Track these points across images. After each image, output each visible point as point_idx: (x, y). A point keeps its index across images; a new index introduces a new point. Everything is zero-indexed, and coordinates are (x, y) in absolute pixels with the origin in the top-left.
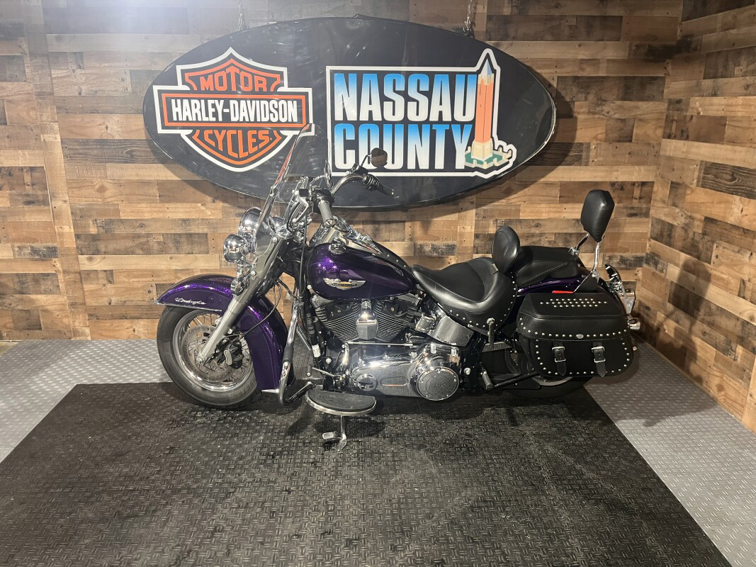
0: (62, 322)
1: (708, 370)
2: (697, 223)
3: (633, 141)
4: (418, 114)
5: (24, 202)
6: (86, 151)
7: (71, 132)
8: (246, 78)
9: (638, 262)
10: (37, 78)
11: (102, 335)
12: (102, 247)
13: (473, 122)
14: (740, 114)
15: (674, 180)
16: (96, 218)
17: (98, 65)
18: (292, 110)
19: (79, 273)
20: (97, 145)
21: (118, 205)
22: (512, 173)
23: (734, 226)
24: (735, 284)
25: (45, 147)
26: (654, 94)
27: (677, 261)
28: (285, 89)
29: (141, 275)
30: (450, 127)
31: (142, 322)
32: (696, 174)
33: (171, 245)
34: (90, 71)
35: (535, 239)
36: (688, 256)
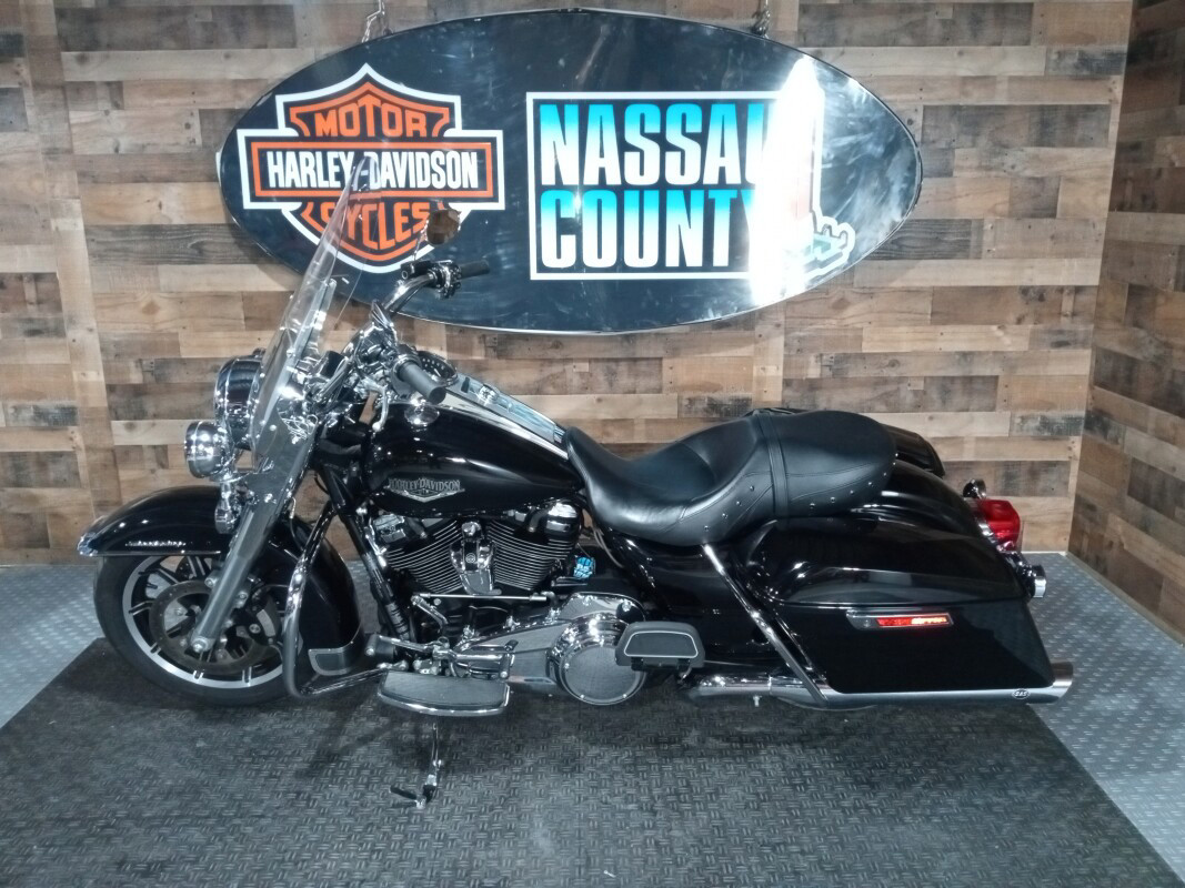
2: (1177, 354)
3: (1058, 216)
4: (683, 173)
5: (25, 332)
6: (128, 246)
7: (104, 215)
8: (392, 116)
9: (1072, 426)
10: (46, 126)
12: (150, 405)
15: (1135, 281)
16: (140, 356)
17: (147, 102)
18: (467, 169)
19: (113, 450)
20: (143, 235)
21: (177, 334)
22: (849, 274)
25: (58, 240)
26: (1092, 134)
27: (1142, 422)
28: (457, 131)
30: (739, 196)
32: (1173, 269)
34: (134, 113)
35: (889, 388)
36: (1163, 412)
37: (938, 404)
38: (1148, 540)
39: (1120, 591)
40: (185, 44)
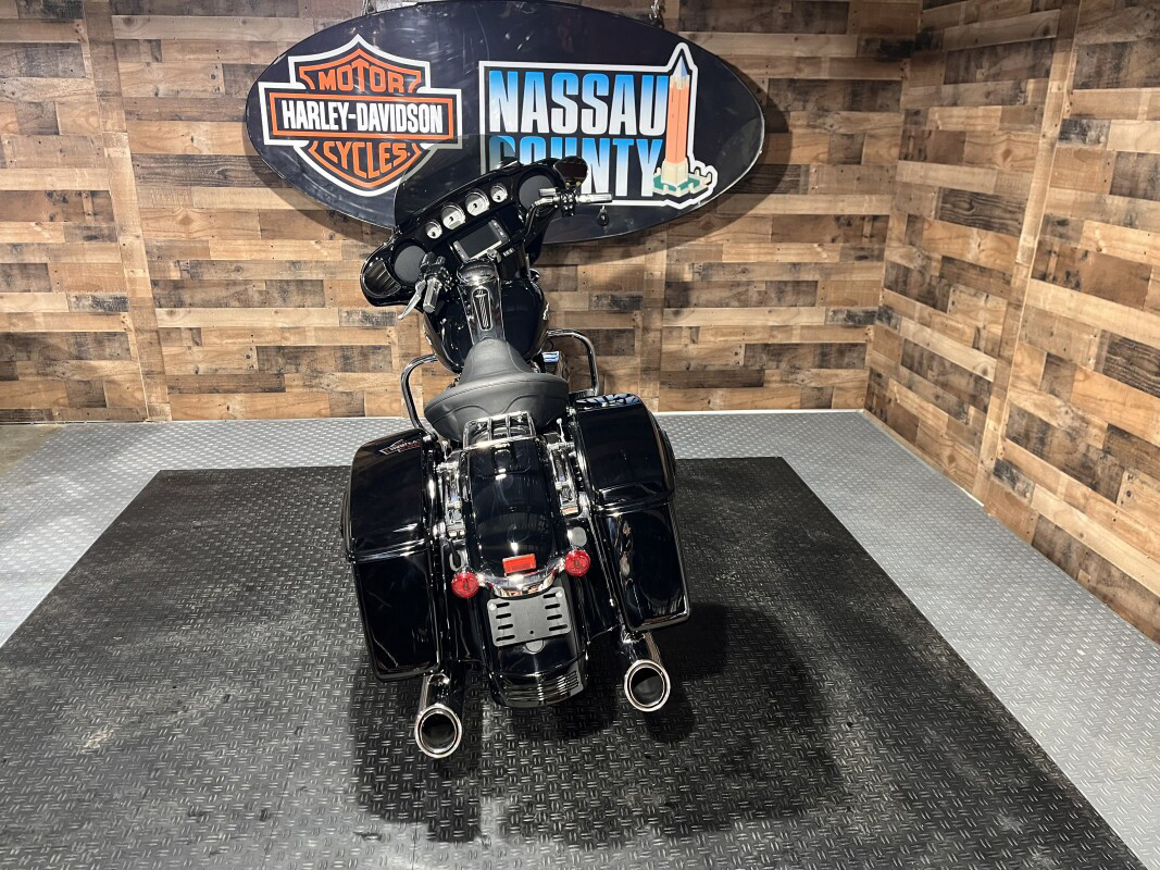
0: (133, 397)
1: (940, 440)
2: (934, 264)
3: (863, 163)
4: (594, 125)
5: (84, 238)
6: (165, 170)
7: (147, 146)
8: (377, 75)
9: (870, 317)
10: (100, 74)
11: (186, 414)
12: (186, 296)
13: (663, 137)
14: (979, 128)
15: (912, 213)
16: (179, 258)
17: (180, 57)
18: (433, 119)
19: (157, 332)
20: (179, 162)
21: (207, 241)
22: (712, 204)
23: (971, 264)
24: (970, 333)
25: (110, 165)
26: (889, 103)
27: (911, 313)
28: (427, 89)
29: (237, 334)
30: (635, 142)
31: (239, 397)
32: (934, 203)
33: (276, 295)
34: (170, 65)
35: (741, 289)
36: (924, 306)
37: (775, 301)
38: (911, 394)
39: (893, 432)
40: (210, 11)
